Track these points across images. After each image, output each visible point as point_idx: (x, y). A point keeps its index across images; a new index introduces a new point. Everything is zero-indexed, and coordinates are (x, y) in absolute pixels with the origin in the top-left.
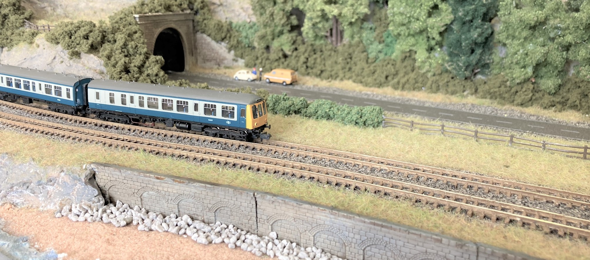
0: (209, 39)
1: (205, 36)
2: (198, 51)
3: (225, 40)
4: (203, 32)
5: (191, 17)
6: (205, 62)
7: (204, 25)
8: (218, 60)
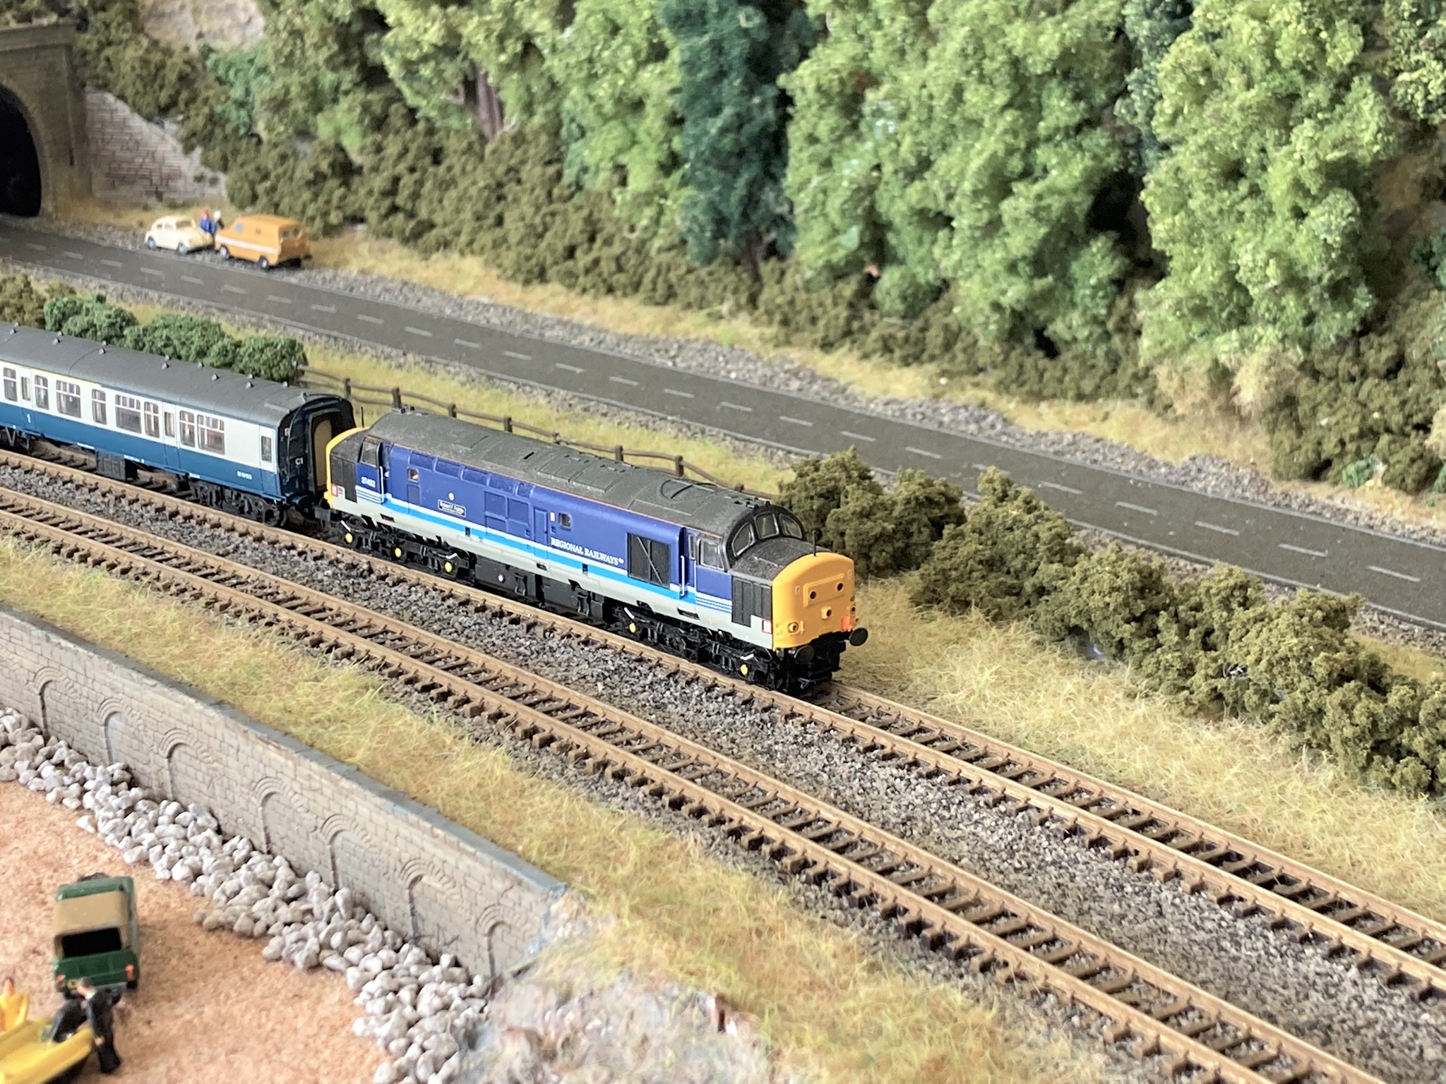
0: (123, 110)
1: (110, 98)
2: (93, 148)
3: (173, 111)
4: (105, 86)
5: (60, 38)
6: (113, 187)
7: (103, 64)
8: (155, 179)
